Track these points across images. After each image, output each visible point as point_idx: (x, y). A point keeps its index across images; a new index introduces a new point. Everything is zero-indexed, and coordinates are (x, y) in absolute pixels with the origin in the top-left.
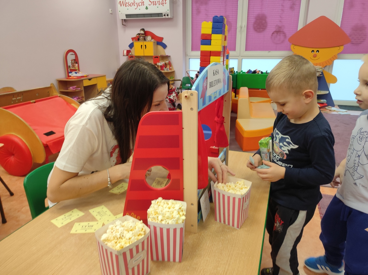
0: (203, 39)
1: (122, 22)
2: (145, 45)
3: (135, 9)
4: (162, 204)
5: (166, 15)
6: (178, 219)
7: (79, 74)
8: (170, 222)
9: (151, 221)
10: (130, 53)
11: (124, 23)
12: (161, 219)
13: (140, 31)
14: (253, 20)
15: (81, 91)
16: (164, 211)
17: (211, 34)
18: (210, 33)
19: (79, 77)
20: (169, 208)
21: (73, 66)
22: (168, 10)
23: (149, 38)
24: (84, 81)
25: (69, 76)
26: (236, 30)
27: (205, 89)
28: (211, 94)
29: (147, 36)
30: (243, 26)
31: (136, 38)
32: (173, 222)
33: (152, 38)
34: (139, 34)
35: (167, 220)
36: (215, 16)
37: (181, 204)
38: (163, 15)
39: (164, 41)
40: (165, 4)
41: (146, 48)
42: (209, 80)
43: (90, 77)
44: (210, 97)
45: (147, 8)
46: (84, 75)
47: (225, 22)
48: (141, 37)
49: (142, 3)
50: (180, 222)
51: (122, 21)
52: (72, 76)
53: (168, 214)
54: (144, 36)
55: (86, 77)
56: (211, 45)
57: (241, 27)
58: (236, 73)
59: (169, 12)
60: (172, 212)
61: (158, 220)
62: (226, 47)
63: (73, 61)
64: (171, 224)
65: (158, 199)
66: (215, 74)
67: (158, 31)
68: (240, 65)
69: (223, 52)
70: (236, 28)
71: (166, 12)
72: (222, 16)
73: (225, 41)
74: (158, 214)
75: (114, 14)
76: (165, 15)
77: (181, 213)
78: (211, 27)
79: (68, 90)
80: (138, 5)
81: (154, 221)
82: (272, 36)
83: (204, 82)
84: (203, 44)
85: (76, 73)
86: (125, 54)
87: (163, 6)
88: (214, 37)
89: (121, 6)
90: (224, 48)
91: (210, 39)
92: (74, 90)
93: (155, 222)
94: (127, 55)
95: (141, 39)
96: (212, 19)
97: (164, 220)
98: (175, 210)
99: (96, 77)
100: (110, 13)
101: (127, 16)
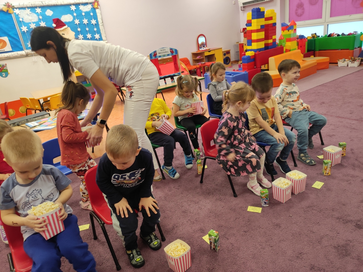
0: (247, 23)
11: (243, 9)
15: (203, 59)
18: (251, 19)
36: (253, 9)
51: (241, 8)
56: (251, 26)
75: (236, 4)
79: (196, 58)
82: (352, 1)
84: (248, 26)
86: (241, 31)
88: (253, 21)
91: (251, 23)
92: (199, 58)
94: (243, 32)
96: (251, 11)
99: (214, 50)
100: (233, 3)
101: (244, 4)
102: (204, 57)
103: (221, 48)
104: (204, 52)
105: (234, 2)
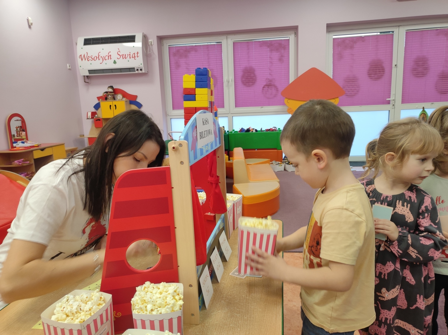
0: (186, 94)
1: (85, 79)
2: (115, 105)
3: (101, 63)
4: (150, 289)
5: (139, 70)
6: (174, 305)
7: (27, 144)
8: (163, 311)
9: (137, 313)
10: (96, 116)
11: (87, 80)
12: (151, 309)
13: (108, 88)
14: (240, 74)
15: (30, 165)
16: (154, 298)
17: (195, 89)
18: (194, 87)
19: (28, 147)
20: (161, 293)
21: (18, 135)
22: (141, 64)
23: (119, 96)
24: (34, 152)
25: (13, 147)
26: (223, 85)
27: (195, 140)
28: (202, 147)
29: (117, 94)
30: (230, 80)
31: (103, 97)
32: (168, 310)
33: (124, 96)
34: (107, 92)
35: (159, 309)
36: (197, 68)
37: (176, 285)
38: (136, 70)
39: (138, 100)
40: (137, 57)
41: (116, 108)
42: (199, 130)
43: (42, 147)
44: (201, 150)
45: (115, 62)
46: (35, 144)
47: (210, 75)
48: (110, 96)
49: (109, 56)
50: (177, 308)
51: (84, 77)
52: (17, 146)
53: (159, 301)
54: (113, 95)
55: (38, 146)
56: (195, 101)
57: (228, 82)
58: (227, 133)
59: (142, 66)
60: (164, 298)
61: (147, 311)
62: (214, 102)
63: (18, 129)
64: (165, 313)
65: (144, 284)
66: (205, 124)
67: (130, 88)
68: (231, 123)
69: (210, 109)
70: (223, 83)
71: (139, 67)
72: (206, 68)
73: (212, 96)
74: (146, 303)
75: (73, 70)
76: (137, 70)
77: (177, 297)
78: (194, 80)
79: (11, 164)
80: (104, 59)
81: (141, 313)
82: (263, 90)
83: (193, 132)
84: (186, 99)
85: (23, 143)
86: (89, 117)
87: (135, 59)
88: (198, 91)
89: (82, 60)
90: (211, 103)
91: (194, 94)
92: (20, 164)
93: (143, 314)
94: (92, 118)
95: (110, 98)
96: (195, 71)
97: (154, 310)
98: (169, 294)
99: (52, 147)
100: (68, 68)
101: (90, 71)
102: (33, 162)
103: (63, 144)
104: (32, 151)
105: (69, 66)
